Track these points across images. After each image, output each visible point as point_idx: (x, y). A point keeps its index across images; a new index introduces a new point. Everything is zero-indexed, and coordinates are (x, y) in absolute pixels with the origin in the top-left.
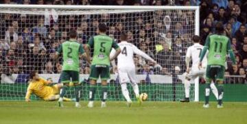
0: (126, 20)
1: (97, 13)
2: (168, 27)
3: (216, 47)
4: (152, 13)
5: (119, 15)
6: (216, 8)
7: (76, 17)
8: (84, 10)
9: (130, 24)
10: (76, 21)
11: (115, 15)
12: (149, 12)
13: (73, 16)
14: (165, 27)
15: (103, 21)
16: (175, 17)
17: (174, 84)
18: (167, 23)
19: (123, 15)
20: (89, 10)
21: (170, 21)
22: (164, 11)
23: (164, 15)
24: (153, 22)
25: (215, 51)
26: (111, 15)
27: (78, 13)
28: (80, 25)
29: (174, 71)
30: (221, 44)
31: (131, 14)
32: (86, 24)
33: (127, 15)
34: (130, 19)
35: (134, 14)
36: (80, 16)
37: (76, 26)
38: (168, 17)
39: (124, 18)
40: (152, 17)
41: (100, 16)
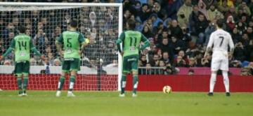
0: (55, 16)
1: (28, 9)
2: (93, 22)
3: (131, 42)
4: (79, 9)
5: (48, 11)
6: (138, 4)
7: (8, 13)
8: (15, 6)
9: (58, 20)
10: (8, 17)
11: (45, 11)
12: (76, 9)
13: (5, 12)
14: (91, 23)
15: (33, 17)
16: (100, 13)
17: (99, 75)
18: (93, 19)
19: (52, 11)
20: (20, 6)
21: (95, 17)
22: (90, 7)
23: (90, 11)
24: (80, 18)
25: (131, 45)
26: (41, 12)
27: (10, 9)
28: (11, 21)
29: (99, 63)
30: (136, 39)
31: (59, 10)
32: (17, 19)
33: (55, 11)
34: (58, 15)
35: (62, 10)
36: (12, 12)
37: (7, 21)
38: (93, 13)
39: (53, 14)
40: (79, 13)
41: (30, 12)
